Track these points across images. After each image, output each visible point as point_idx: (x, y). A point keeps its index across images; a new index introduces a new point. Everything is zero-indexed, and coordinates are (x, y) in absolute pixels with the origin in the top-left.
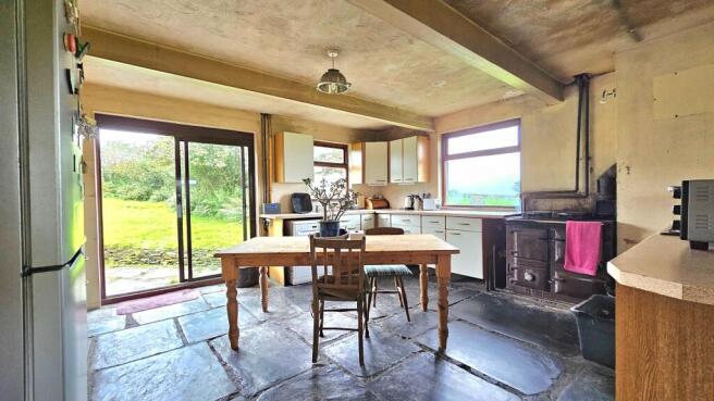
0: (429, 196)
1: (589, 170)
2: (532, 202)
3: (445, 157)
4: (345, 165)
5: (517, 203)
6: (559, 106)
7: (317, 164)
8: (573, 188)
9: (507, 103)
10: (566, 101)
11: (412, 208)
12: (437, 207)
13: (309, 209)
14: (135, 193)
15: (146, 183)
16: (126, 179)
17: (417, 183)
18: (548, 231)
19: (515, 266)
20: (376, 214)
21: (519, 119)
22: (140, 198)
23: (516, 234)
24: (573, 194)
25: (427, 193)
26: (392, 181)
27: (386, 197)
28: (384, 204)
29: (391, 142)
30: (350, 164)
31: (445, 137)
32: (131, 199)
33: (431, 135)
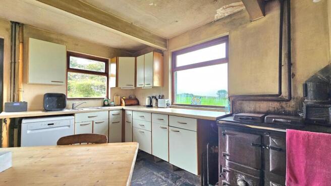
0: (162, 97)
1: (291, 76)
2: (238, 103)
3: (175, 69)
4: (106, 74)
5: (226, 104)
6: (261, 20)
8: (277, 92)
9: (217, 23)
10: (267, 16)
11: (150, 106)
12: (168, 105)
17: (153, 87)
18: (262, 137)
19: (228, 169)
20: (123, 110)
21: (227, 36)
23: (227, 136)
24: (277, 98)
25: (161, 95)
26: (138, 86)
27: (137, 97)
28: (135, 102)
29: (138, 58)
30: (110, 74)
31: (174, 55)
33: (165, 53)
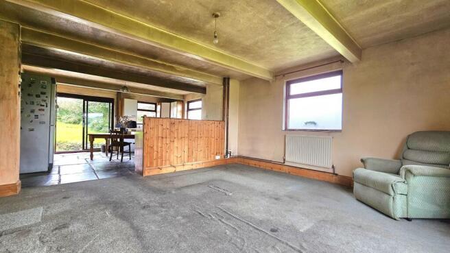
3: (188, 110)
4: (155, 111)
7: (139, 110)
13: (135, 127)
14: (72, 120)
15: (78, 114)
16: (67, 112)
22: (75, 123)
29: (171, 103)
31: (188, 103)
32: (70, 123)
